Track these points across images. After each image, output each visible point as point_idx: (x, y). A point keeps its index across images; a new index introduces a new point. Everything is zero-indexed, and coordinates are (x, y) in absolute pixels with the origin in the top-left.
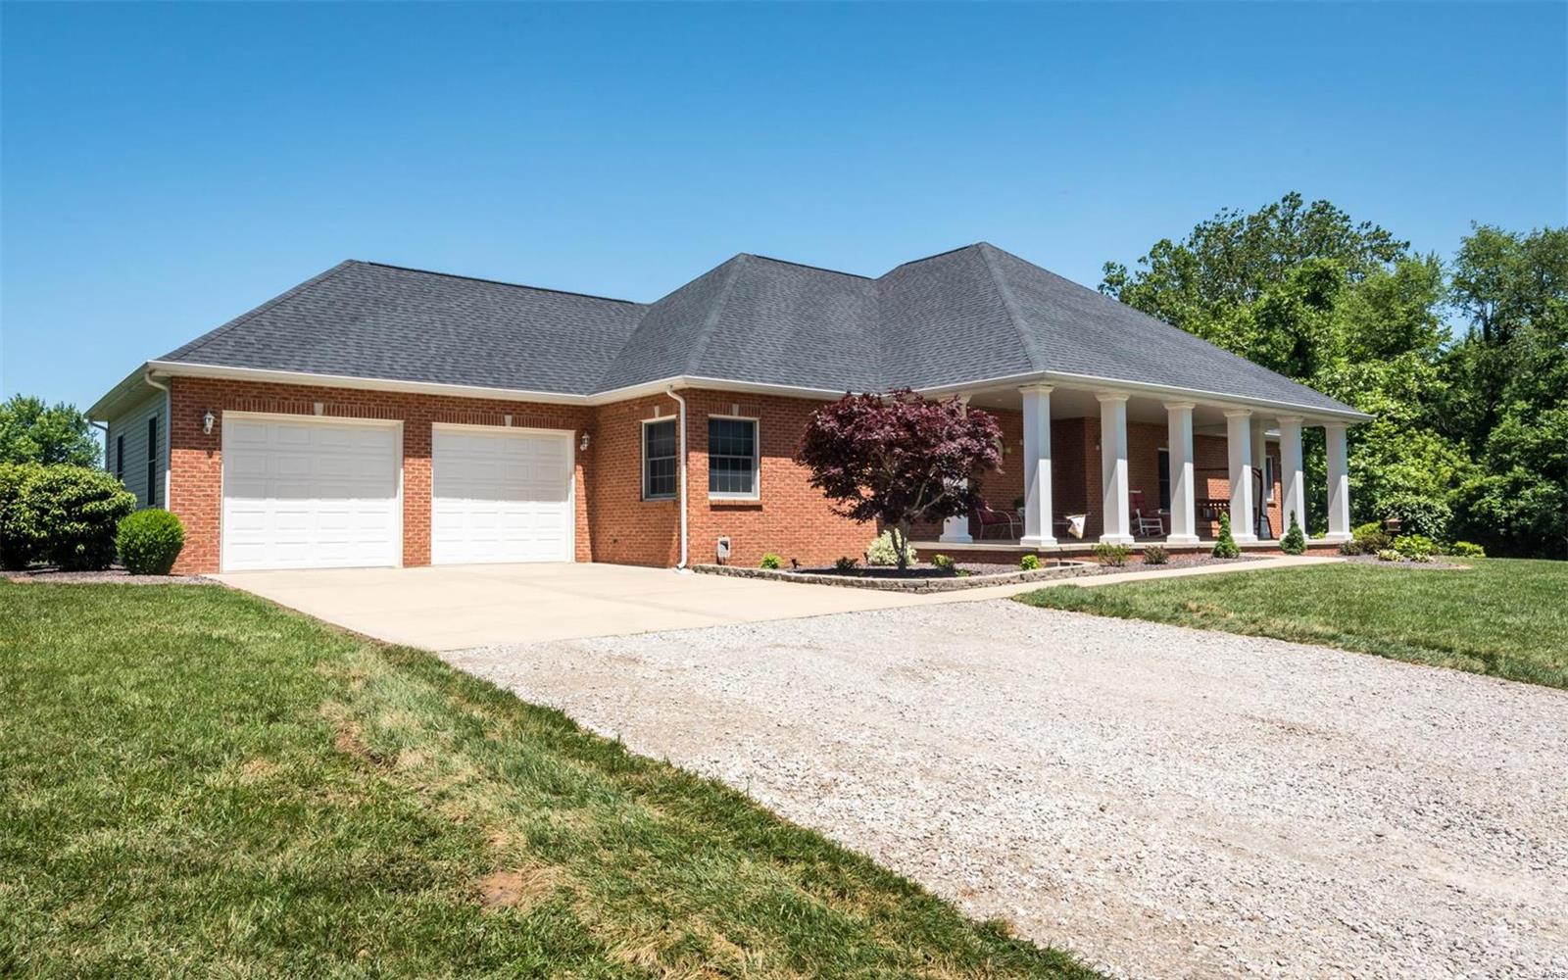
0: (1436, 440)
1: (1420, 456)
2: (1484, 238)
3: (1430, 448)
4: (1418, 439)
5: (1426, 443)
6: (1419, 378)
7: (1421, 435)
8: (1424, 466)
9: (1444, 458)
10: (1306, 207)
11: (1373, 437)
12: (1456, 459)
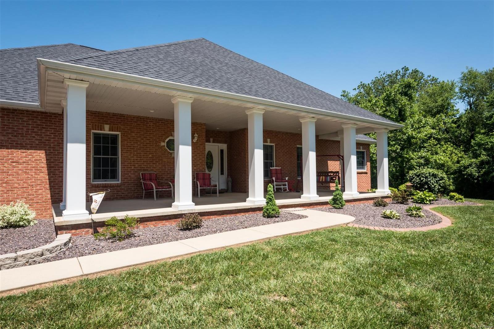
0: (452, 146)
1: (445, 152)
2: (470, 72)
3: (449, 149)
4: (444, 146)
5: (447, 148)
6: (445, 123)
7: (446, 145)
8: (447, 156)
9: (454, 153)
10: (410, 71)
11: (428, 146)
12: (458, 153)
